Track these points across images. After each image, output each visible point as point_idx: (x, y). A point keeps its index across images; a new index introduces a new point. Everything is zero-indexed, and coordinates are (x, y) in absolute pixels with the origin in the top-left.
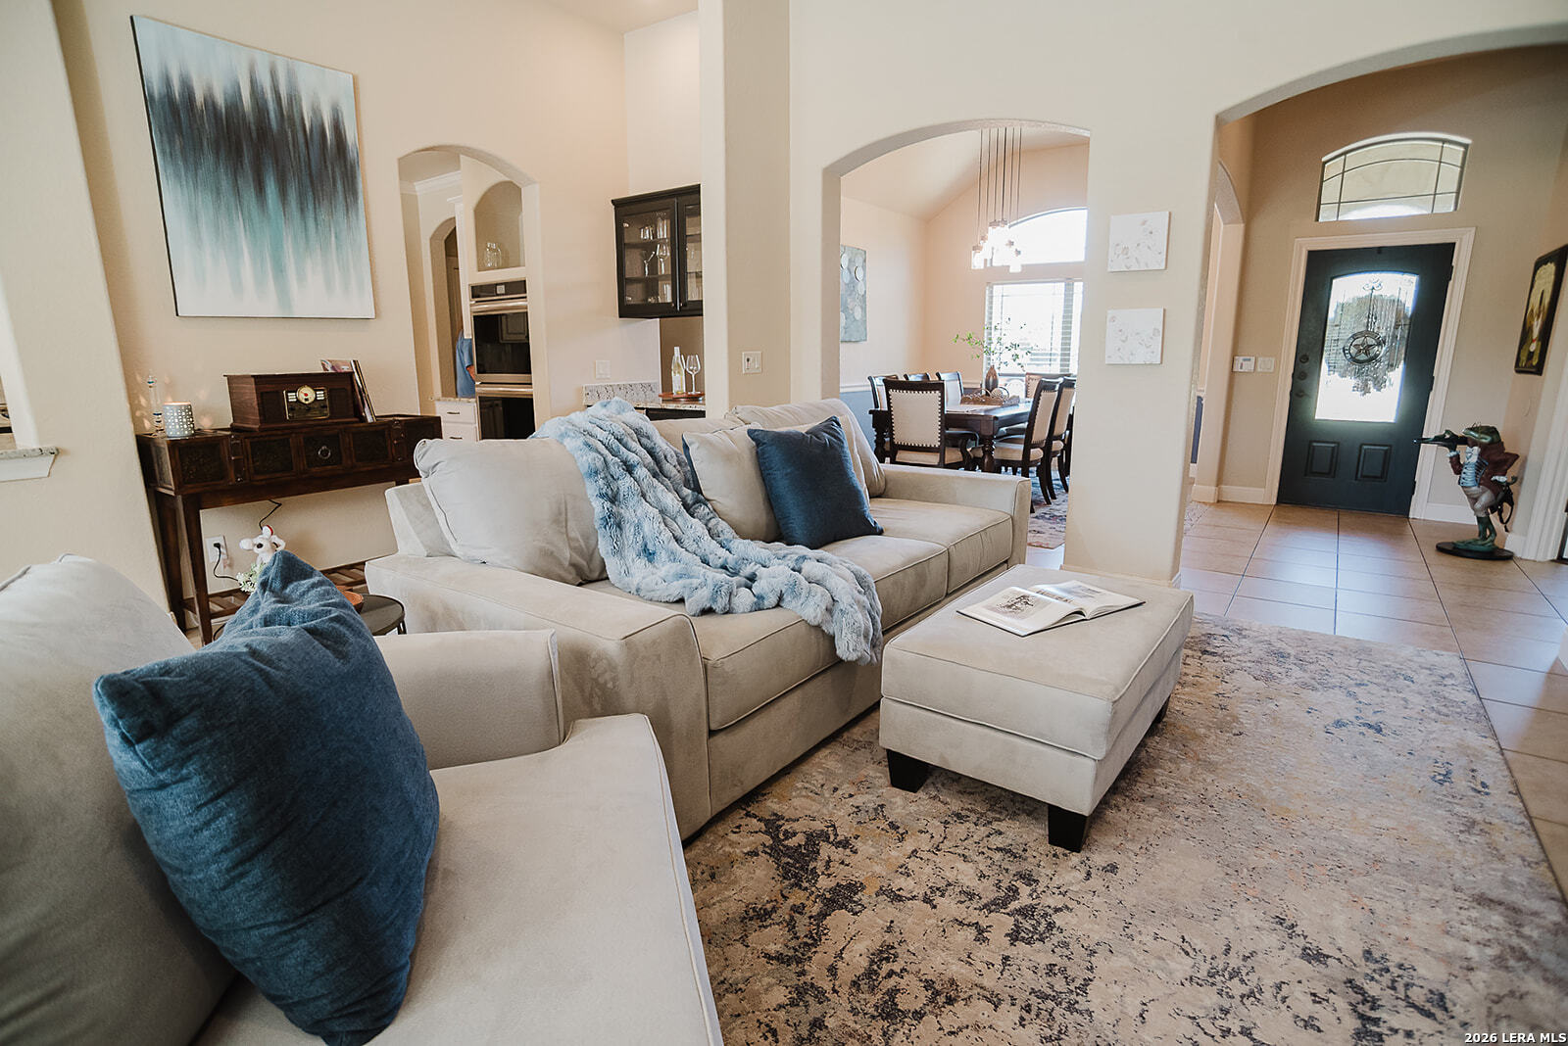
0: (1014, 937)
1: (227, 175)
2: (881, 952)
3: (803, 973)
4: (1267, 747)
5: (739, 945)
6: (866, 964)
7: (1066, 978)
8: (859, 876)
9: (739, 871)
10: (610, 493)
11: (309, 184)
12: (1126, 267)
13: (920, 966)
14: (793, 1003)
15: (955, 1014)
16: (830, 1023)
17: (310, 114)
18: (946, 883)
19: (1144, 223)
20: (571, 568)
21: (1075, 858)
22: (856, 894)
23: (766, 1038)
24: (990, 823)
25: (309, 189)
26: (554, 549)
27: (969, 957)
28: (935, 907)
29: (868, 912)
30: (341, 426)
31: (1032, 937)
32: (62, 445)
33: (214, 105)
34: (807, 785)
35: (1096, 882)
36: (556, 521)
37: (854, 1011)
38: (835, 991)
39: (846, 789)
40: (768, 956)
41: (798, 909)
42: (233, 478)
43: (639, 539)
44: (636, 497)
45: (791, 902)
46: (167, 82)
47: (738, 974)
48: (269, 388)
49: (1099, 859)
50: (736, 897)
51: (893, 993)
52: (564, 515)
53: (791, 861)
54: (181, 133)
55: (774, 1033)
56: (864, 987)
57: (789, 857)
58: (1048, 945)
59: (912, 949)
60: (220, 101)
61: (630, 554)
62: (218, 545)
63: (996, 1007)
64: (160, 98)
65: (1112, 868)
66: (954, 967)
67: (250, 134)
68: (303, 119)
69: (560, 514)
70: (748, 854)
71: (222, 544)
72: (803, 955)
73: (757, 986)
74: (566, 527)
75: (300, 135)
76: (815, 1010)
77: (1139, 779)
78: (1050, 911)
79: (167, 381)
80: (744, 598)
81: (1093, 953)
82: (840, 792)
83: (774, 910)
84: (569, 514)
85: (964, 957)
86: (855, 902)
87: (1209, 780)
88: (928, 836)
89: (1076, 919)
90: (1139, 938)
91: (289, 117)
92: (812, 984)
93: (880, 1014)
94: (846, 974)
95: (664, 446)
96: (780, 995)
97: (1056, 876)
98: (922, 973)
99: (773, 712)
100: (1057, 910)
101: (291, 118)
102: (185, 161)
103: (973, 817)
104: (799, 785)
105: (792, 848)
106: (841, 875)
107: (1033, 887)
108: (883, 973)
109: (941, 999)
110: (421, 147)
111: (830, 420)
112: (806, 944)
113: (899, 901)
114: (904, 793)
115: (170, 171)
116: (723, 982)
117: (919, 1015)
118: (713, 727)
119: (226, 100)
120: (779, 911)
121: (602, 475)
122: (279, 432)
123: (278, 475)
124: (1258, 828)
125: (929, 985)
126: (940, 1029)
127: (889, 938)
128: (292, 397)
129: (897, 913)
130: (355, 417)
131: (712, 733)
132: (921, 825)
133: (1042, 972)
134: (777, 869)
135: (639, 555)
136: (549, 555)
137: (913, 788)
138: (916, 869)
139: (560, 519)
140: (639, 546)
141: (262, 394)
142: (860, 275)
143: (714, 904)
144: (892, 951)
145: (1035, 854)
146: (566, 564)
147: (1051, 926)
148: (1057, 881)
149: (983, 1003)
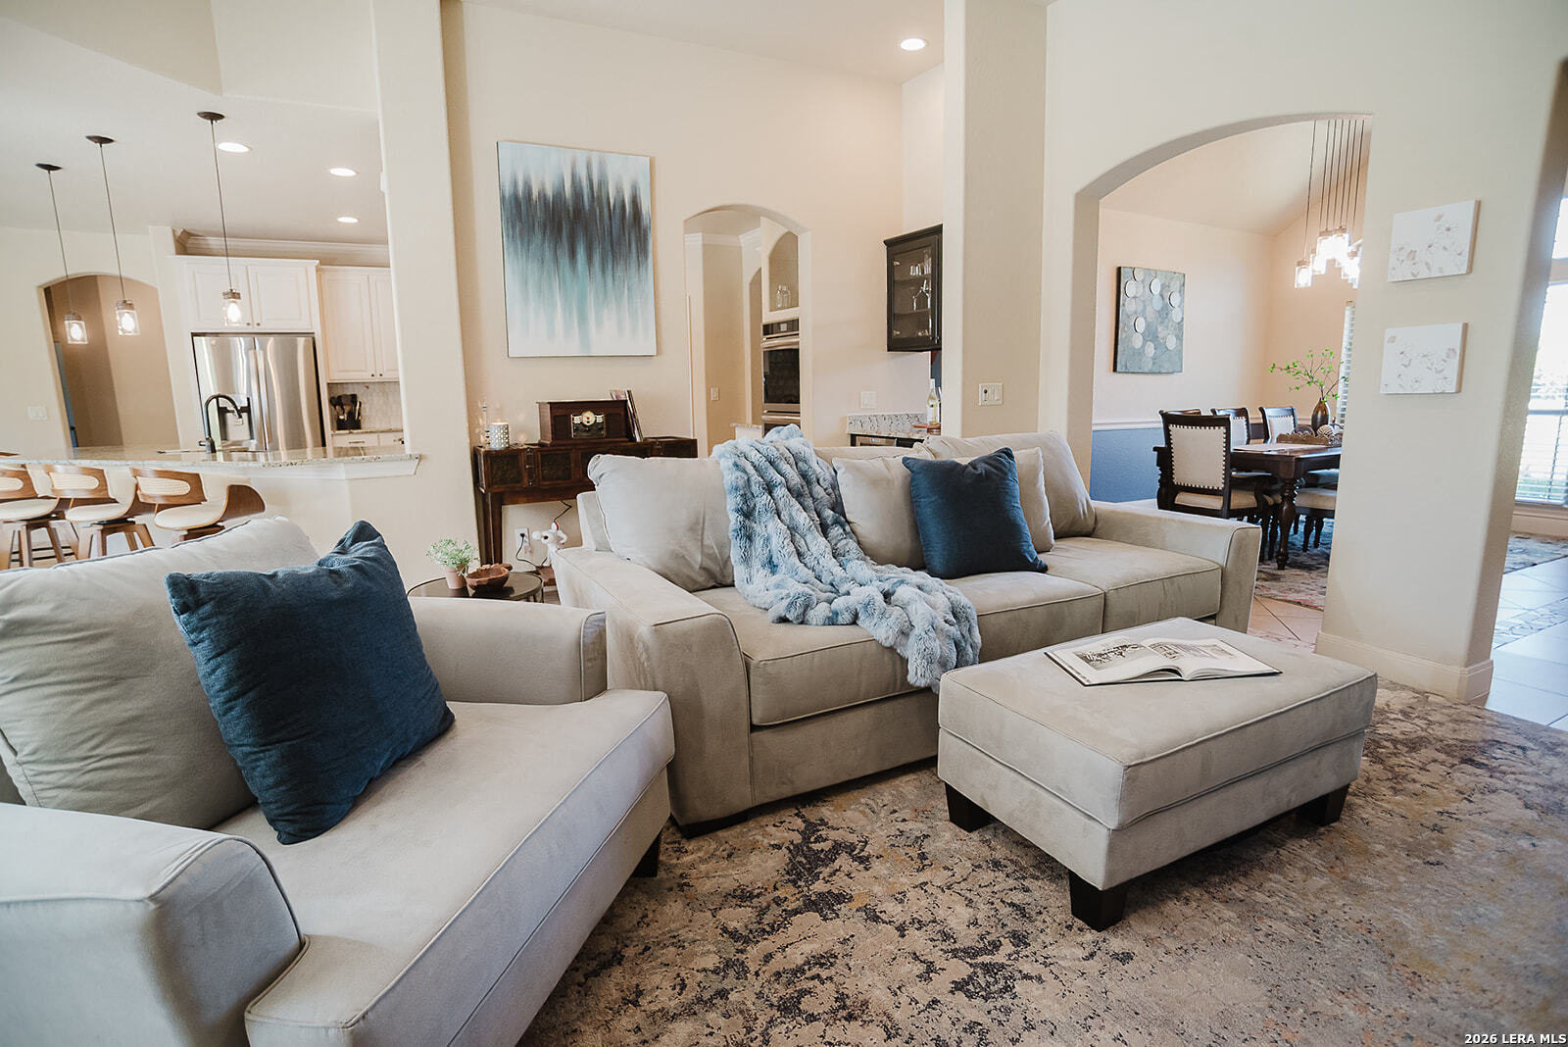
0: (959, 986)
1: (549, 247)
2: (822, 957)
3: (742, 952)
4: (1468, 889)
5: (709, 913)
6: (800, 962)
7: (981, 1039)
8: (854, 888)
9: (754, 858)
10: (745, 508)
11: (610, 248)
12: (1413, 274)
13: (847, 980)
14: (715, 972)
15: (845, 1029)
16: (733, 997)
17: (614, 193)
18: (931, 918)
19: (1439, 217)
20: (701, 570)
21: (1090, 936)
22: (840, 903)
23: (674, 989)
24: (1024, 878)
25: (610, 253)
26: (685, 553)
27: (899, 988)
28: (903, 936)
29: (838, 922)
30: (612, 445)
31: (978, 993)
32: (423, 453)
33: (545, 195)
34: (871, 802)
35: (1093, 966)
36: (692, 529)
37: (760, 995)
38: (757, 974)
39: (907, 814)
40: (725, 930)
41: (778, 901)
42: (526, 482)
43: (765, 552)
44: (769, 514)
45: (777, 893)
46: (515, 184)
47: (691, 935)
48: (560, 412)
49: (1116, 943)
50: (735, 877)
51: (803, 993)
52: (701, 525)
53: (804, 861)
54: (521, 221)
55: (683, 986)
56: (783, 980)
57: (805, 858)
58: (990, 1005)
59: (851, 964)
60: (550, 193)
61: (756, 564)
62: (523, 535)
63: (889, 1038)
64: (510, 197)
65: (1126, 957)
66: (878, 992)
67: (569, 213)
68: (608, 198)
69: (697, 523)
70: (772, 846)
71: (526, 534)
72: (754, 938)
73: (699, 949)
74: (702, 534)
75: (606, 211)
76: (726, 984)
77: (1241, 879)
78: (1018, 975)
79: (498, 406)
80: (821, 611)
81: (1031, 1027)
82: (896, 815)
83: (758, 896)
84: (706, 524)
85: (894, 987)
86: (833, 910)
87: (1340, 903)
88: (950, 873)
89: (1041, 992)
90: (1097, 1032)
91: (598, 197)
92: (743, 962)
93: (779, 1006)
94: (775, 965)
95: (818, 470)
96: (711, 962)
97: (1054, 947)
98: (845, 986)
99: (835, 723)
100: (1027, 977)
101: (599, 198)
102: (522, 240)
103: (1011, 868)
104: (863, 801)
105: (814, 850)
106: (840, 883)
107: (1019, 949)
108: (808, 974)
109: (844, 1013)
110: (703, 210)
111: (1002, 451)
112: (764, 930)
113: (874, 921)
114: (958, 829)
115: (511, 249)
116: (674, 937)
117: (812, 1018)
118: (755, 721)
119: (553, 192)
120: (761, 899)
121: (742, 492)
122: (564, 448)
123: (560, 482)
124: (1363, 971)
125: (841, 998)
126: (821, 1036)
127: (838, 949)
128: (577, 420)
129: (863, 930)
130: (627, 437)
131: (754, 728)
132: (950, 863)
133: (960, 1026)
134: (787, 865)
135: (763, 566)
136: (680, 558)
137: (970, 828)
138: (914, 900)
139: (697, 527)
140: (764, 558)
141: (555, 417)
142: (1175, 300)
143: (714, 877)
144: (832, 960)
145: (1048, 919)
146: (698, 567)
147: (1007, 989)
148: (1051, 951)
149: (880, 1031)
